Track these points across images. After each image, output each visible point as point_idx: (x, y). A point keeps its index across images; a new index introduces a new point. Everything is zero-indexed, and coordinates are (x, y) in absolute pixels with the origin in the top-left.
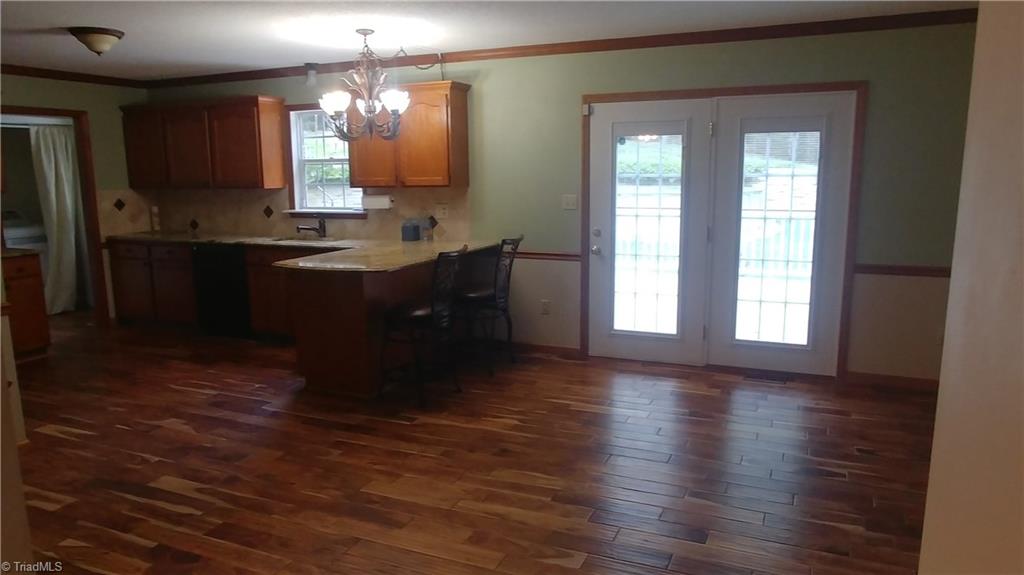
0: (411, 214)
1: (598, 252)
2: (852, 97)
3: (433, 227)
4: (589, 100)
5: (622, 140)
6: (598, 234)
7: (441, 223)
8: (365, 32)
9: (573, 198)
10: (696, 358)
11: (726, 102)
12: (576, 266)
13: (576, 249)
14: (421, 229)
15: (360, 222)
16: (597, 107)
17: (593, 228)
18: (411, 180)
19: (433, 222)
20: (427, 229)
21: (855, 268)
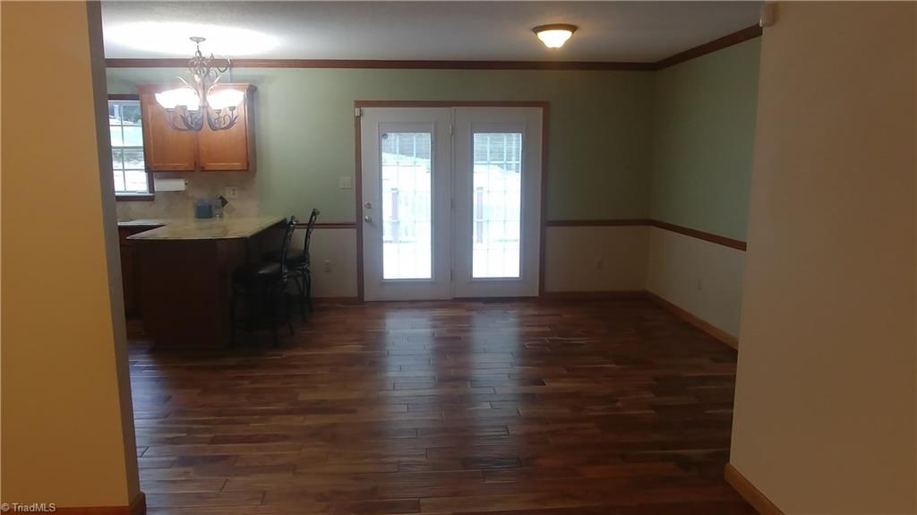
0: (202, 195)
1: (369, 221)
2: (540, 111)
3: (223, 206)
4: (360, 104)
5: (385, 136)
6: (369, 206)
7: (231, 203)
8: (198, 40)
9: (347, 180)
10: (444, 294)
11: (462, 112)
12: (353, 232)
13: (353, 220)
14: (213, 208)
15: (146, 203)
16: (366, 110)
17: (364, 203)
18: (211, 165)
19: (224, 202)
20: (219, 208)
21: (547, 223)
